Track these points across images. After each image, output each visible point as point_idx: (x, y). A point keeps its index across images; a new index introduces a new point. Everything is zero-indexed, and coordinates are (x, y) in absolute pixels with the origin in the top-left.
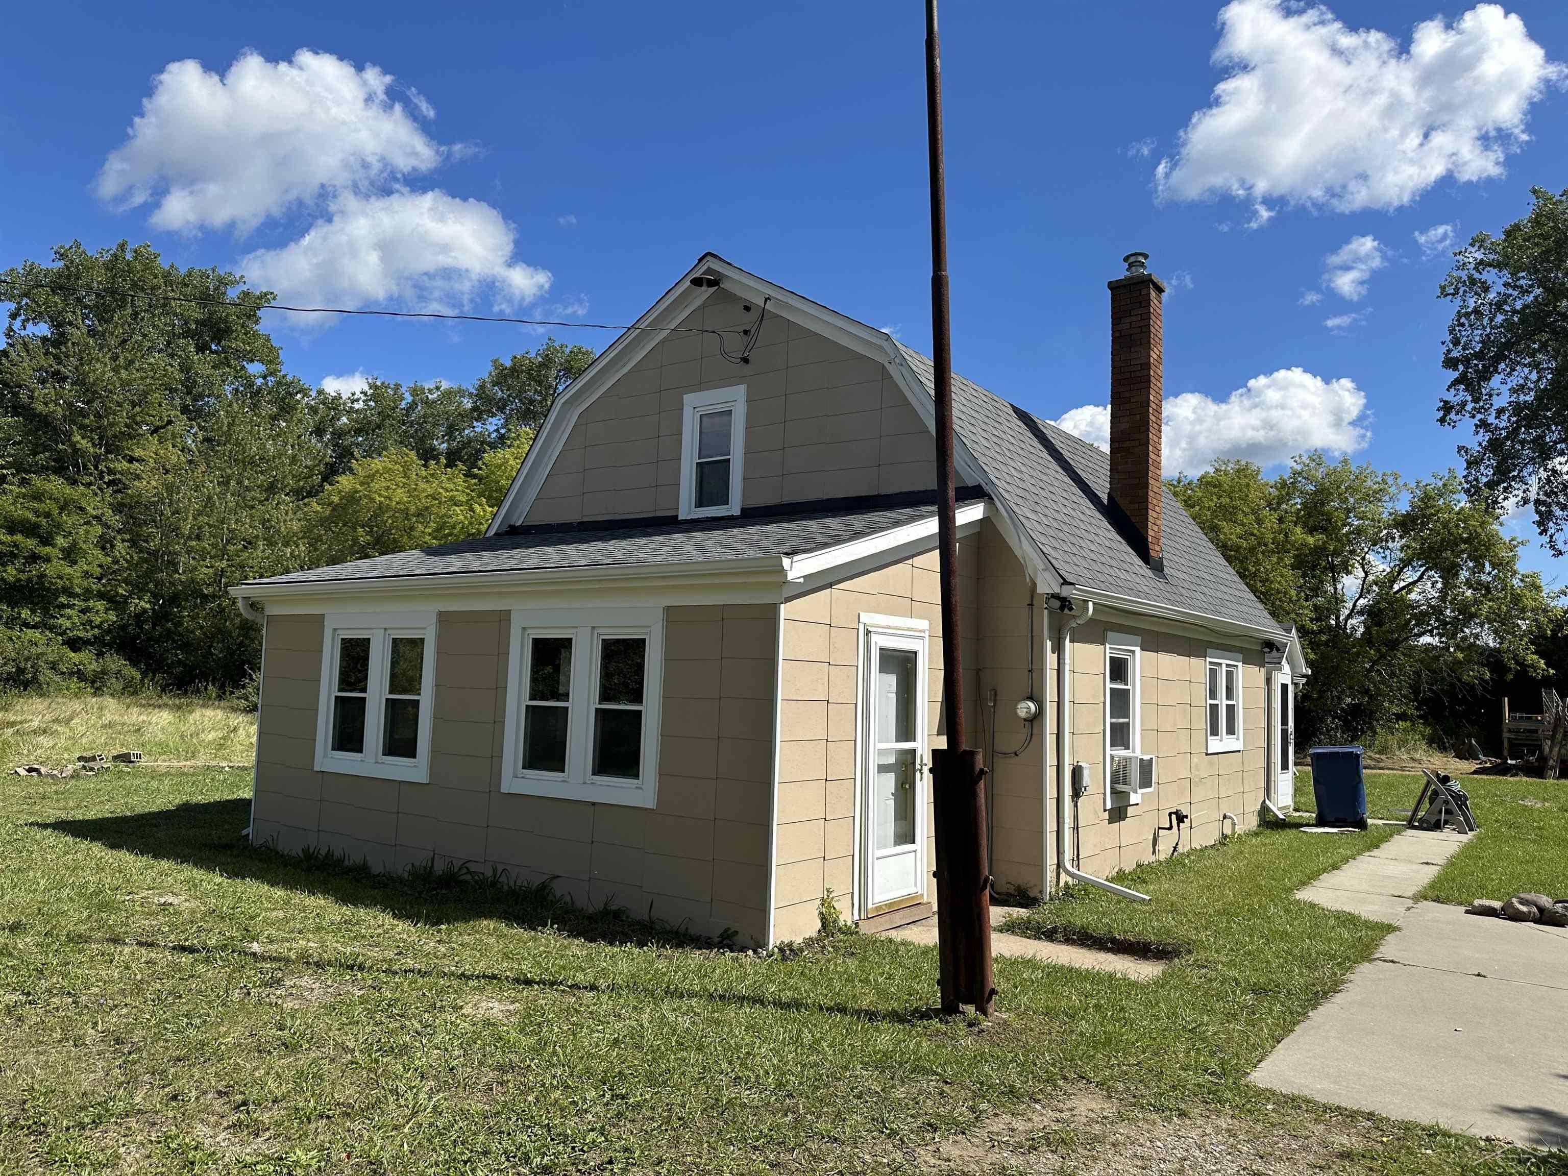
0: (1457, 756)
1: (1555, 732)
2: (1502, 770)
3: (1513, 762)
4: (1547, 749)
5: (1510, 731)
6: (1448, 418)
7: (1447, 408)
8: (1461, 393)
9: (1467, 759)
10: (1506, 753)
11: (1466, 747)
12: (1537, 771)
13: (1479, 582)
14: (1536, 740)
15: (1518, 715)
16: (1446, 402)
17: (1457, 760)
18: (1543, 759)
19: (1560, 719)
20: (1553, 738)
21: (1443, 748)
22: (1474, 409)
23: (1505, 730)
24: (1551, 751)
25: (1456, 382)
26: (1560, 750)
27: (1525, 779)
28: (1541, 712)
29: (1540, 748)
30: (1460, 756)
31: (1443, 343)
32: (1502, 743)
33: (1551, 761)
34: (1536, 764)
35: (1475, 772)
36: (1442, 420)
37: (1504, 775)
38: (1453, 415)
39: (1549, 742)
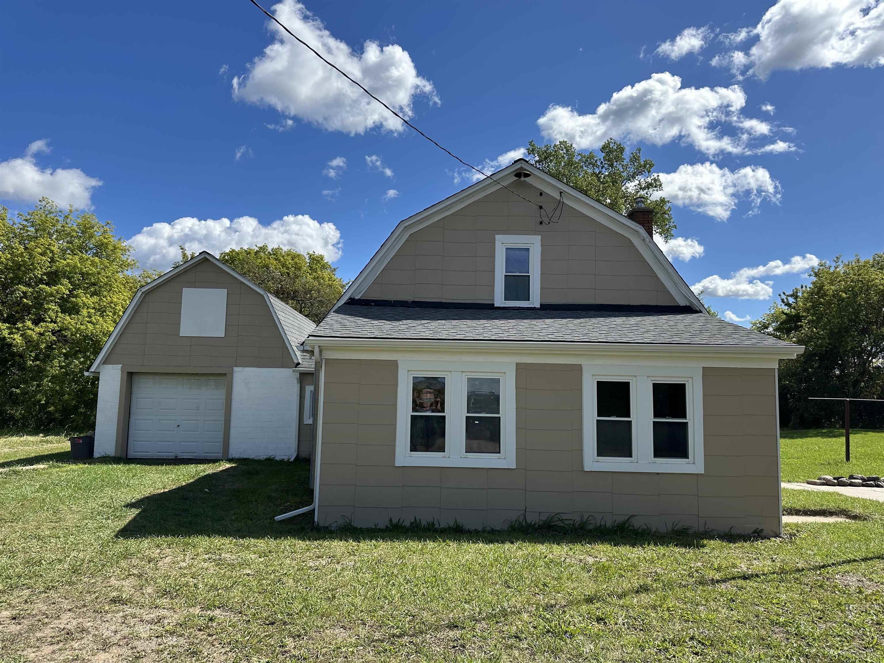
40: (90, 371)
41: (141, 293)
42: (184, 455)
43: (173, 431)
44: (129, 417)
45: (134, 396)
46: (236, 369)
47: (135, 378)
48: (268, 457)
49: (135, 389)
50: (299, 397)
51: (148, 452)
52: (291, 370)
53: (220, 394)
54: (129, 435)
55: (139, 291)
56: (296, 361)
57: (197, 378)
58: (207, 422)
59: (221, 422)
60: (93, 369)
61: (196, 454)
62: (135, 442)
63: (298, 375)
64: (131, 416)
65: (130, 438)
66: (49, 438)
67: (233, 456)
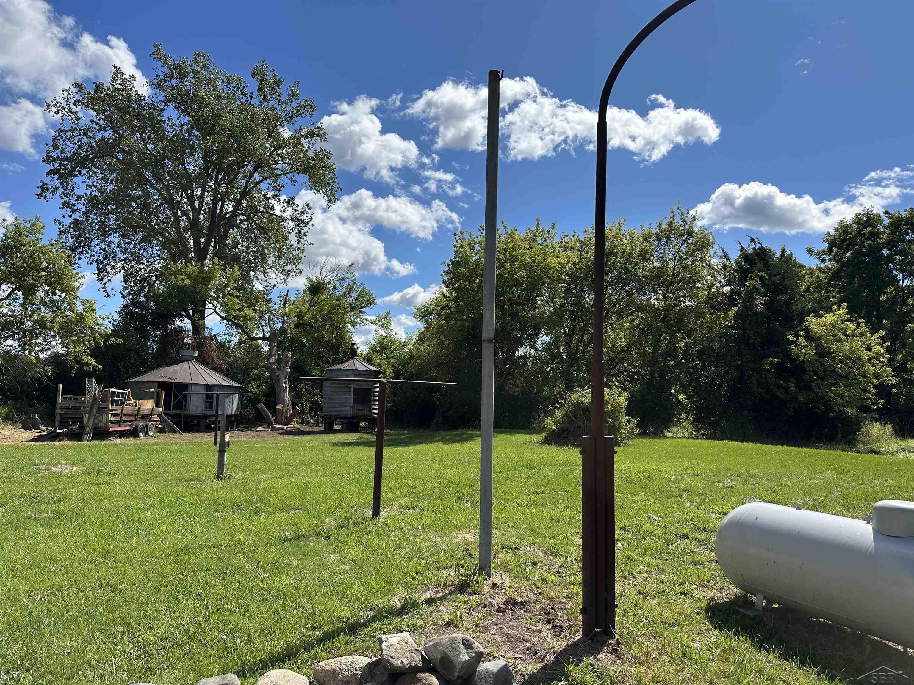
0: (23, 428)
1: (92, 408)
2: (53, 437)
3: (61, 431)
4: (85, 420)
5: (62, 408)
6: (44, 194)
7: (44, 188)
8: (55, 181)
9: (31, 430)
10: (57, 424)
11: (31, 420)
12: (77, 436)
13: (51, 301)
14: (79, 414)
15: (68, 397)
16: (44, 184)
17: (23, 430)
18: (82, 427)
19: (96, 399)
20: (90, 413)
21: (13, 422)
22: (63, 193)
23: (58, 408)
24: (88, 422)
25: (51, 172)
26: (94, 420)
27: (68, 443)
28: (84, 394)
29: (81, 419)
30: (26, 427)
31: (47, 145)
32: (55, 417)
33: (88, 429)
34: (77, 431)
35: (34, 440)
36: (40, 195)
37: (54, 441)
38: (47, 194)
39: (87, 415)
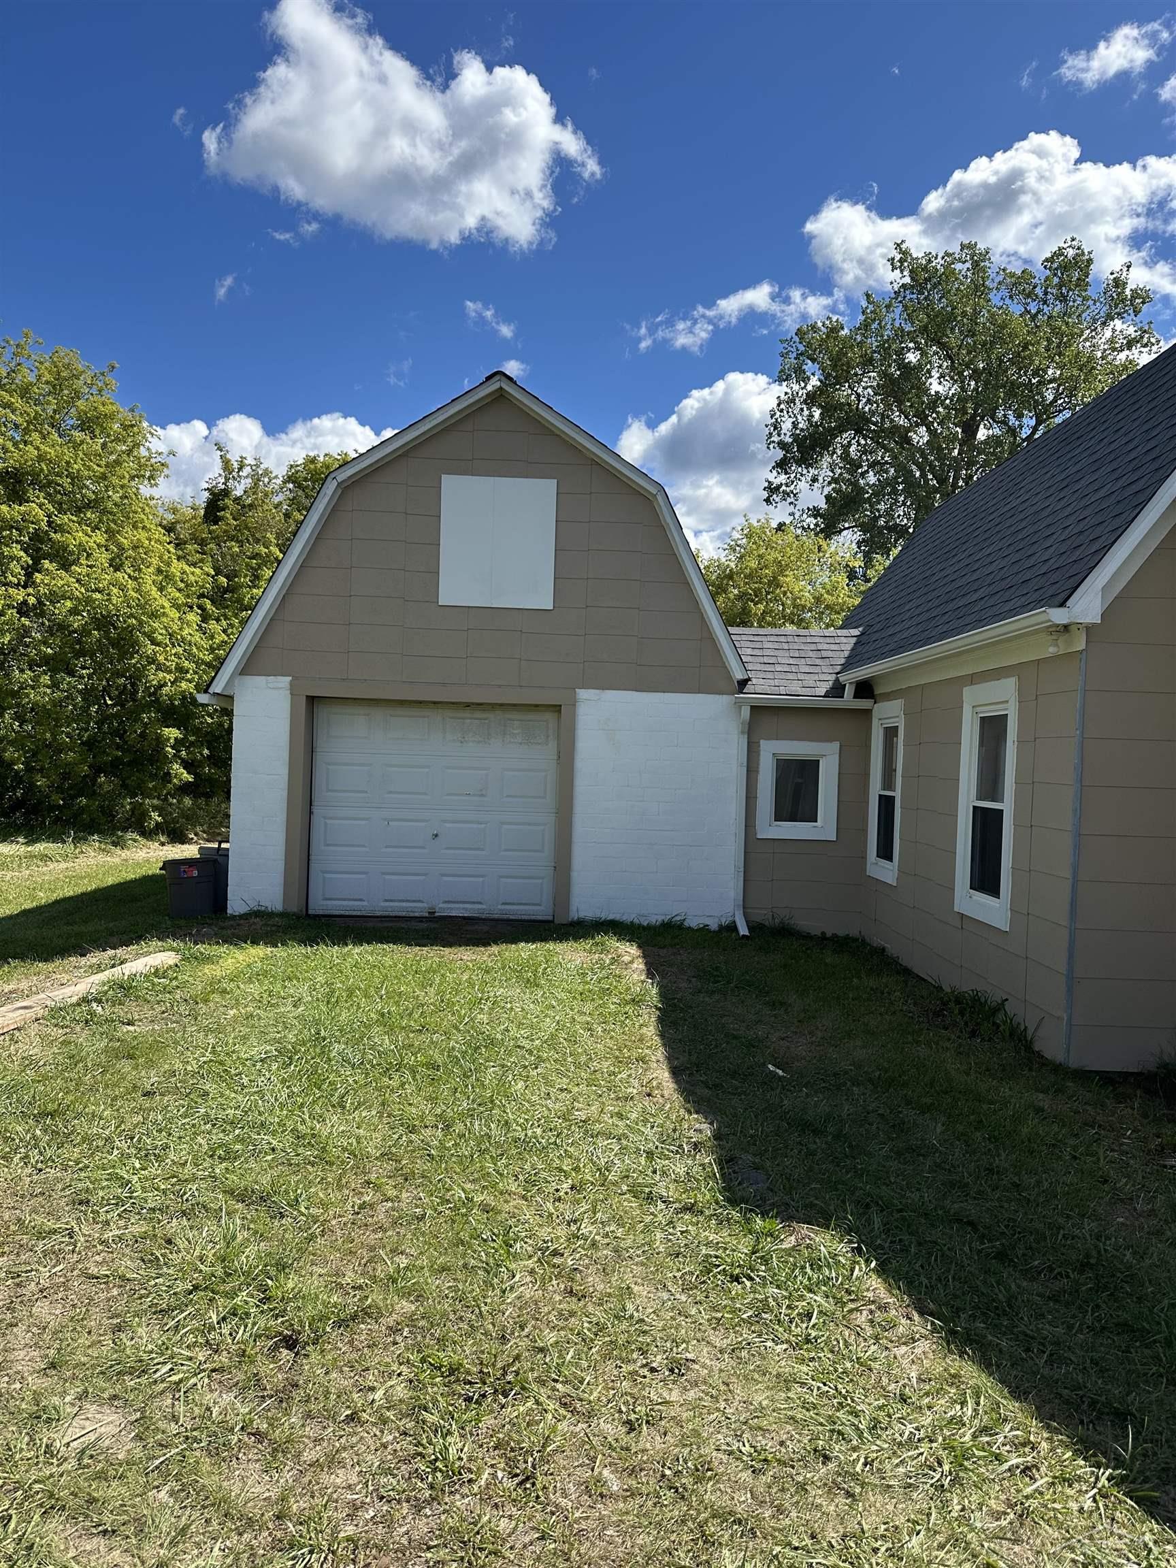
40: (211, 691)
41: (335, 483)
42: (452, 909)
43: (423, 848)
44: (311, 813)
45: (319, 758)
46: (583, 694)
47: (322, 712)
48: (666, 919)
49: (321, 743)
50: (745, 769)
51: (361, 900)
52: (726, 699)
53: (542, 756)
54: (312, 858)
55: (329, 479)
56: (739, 675)
57: (478, 714)
58: (506, 827)
59: (542, 827)
60: (217, 687)
61: (480, 906)
62: (327, 876)
63: (746, 711)
64: (315, 810)
65: (312, 865)
66: (40, 847)
67: (582, 915)
